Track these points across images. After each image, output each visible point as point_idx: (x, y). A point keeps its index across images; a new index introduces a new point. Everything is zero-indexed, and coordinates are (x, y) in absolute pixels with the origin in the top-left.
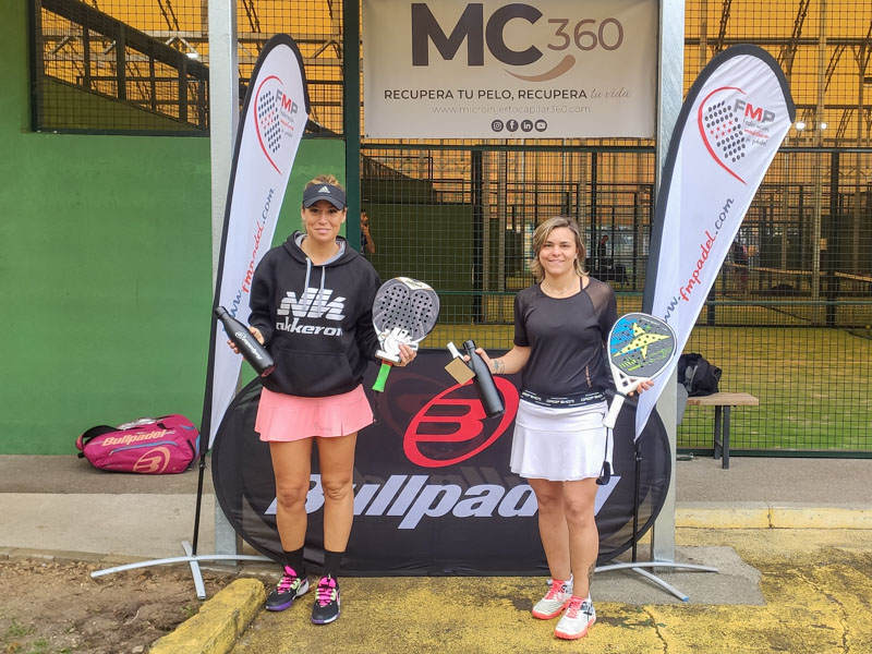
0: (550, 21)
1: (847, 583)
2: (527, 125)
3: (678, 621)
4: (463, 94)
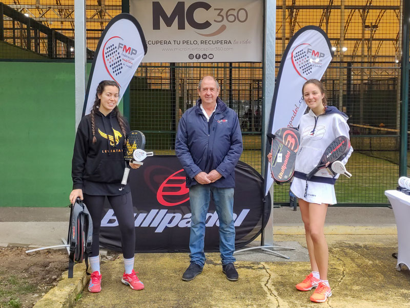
0: (215, 9)
1: (346, 254)
2: (205, 57)
3: (275, 267)
4: (176, 42)
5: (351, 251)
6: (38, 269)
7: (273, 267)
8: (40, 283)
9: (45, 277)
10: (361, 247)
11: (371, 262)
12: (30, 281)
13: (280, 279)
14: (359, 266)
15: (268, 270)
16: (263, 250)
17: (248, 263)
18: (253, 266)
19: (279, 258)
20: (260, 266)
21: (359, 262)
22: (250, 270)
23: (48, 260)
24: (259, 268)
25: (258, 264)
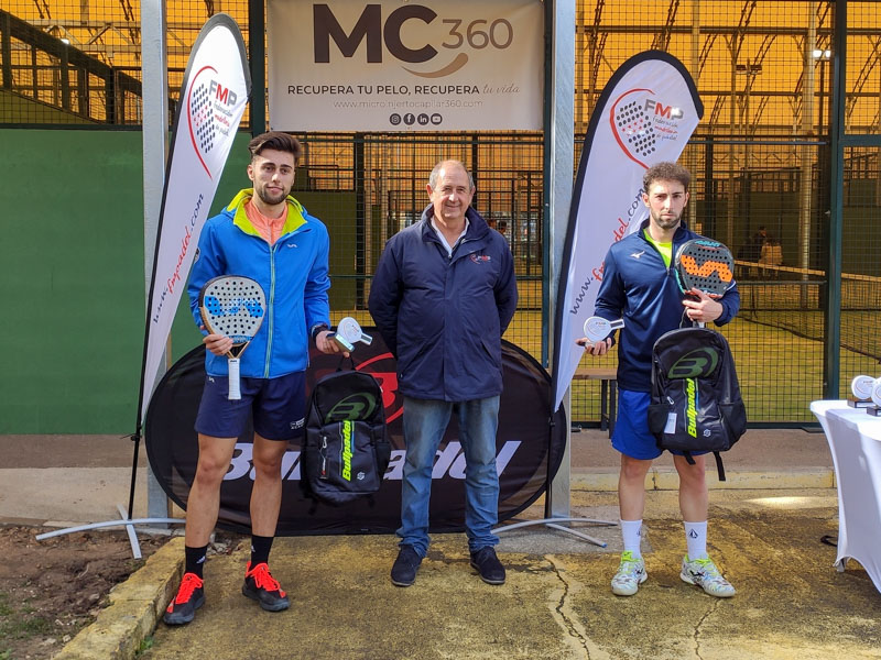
0: (444, 21)
1: (725, 534)
2: (424, 120)
3: (576, 566)
4: (363, 89)
5: (734, 527)
6: (59, 578)
7: (573, 566)
8: (60, 611)
9: (74, 596)
10: (754, 517)
11: (778, 553)
12: (40, 607)
13: (588, 596)
14: (755, 562)
15: (562, 574)
16: (550, 528)
17: (518, 556)
18: (530, 565)
19: (584, 545)
20: (545, 564)
21: (755, 552)
22: (523, 574)
23: (85, 555)
24: (543, 569)
25: (541, 558)
